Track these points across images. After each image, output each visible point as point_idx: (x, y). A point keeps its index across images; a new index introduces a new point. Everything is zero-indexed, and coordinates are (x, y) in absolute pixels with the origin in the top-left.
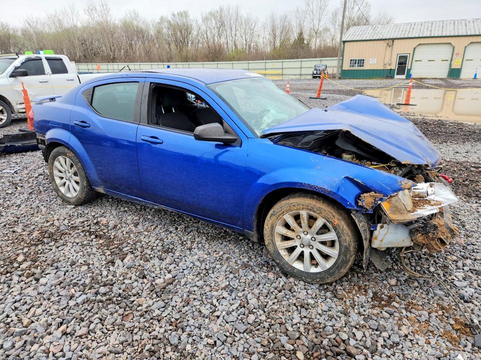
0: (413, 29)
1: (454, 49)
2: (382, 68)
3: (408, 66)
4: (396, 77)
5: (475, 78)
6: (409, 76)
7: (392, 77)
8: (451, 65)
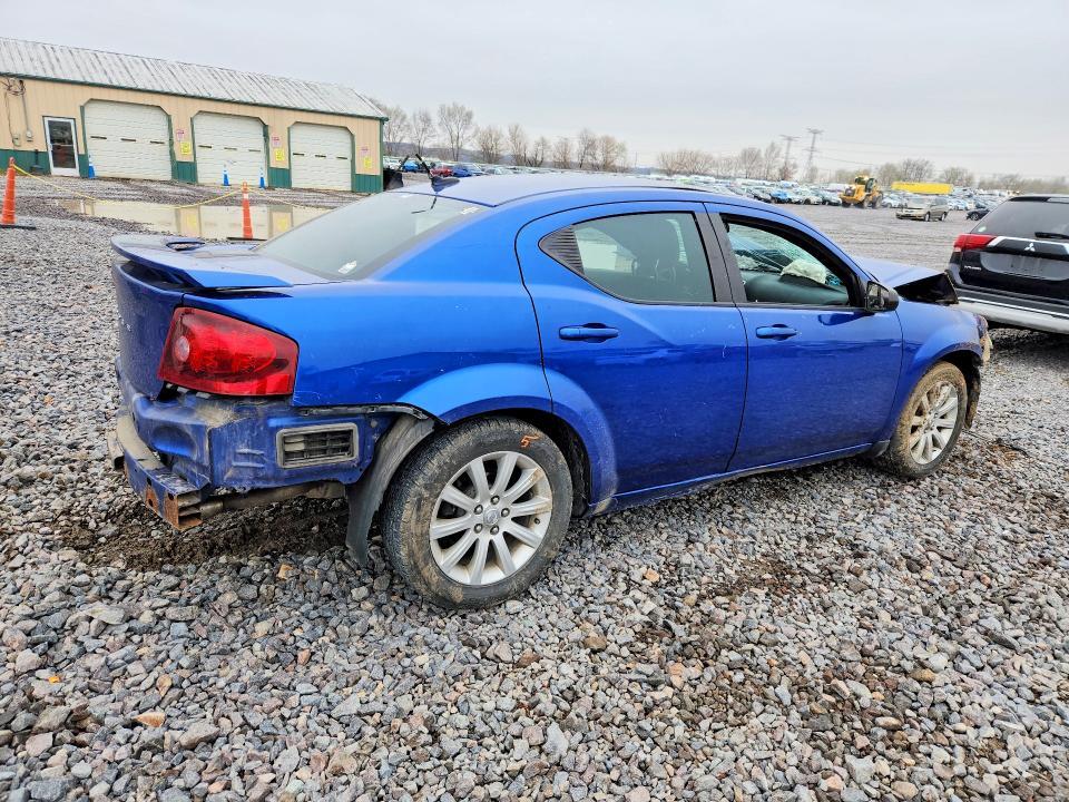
0: (58, 60)
1: (170, 121)
2: (10, 147)
3: (78, 149)
4: (55, 171)
5: (226, 183)
6: (87, 173)
7: (46, 172)
8: (172, 154)
